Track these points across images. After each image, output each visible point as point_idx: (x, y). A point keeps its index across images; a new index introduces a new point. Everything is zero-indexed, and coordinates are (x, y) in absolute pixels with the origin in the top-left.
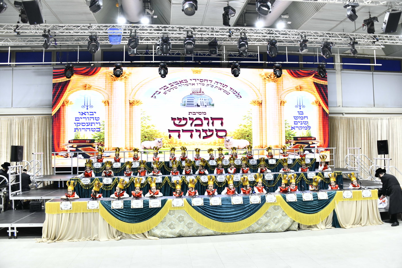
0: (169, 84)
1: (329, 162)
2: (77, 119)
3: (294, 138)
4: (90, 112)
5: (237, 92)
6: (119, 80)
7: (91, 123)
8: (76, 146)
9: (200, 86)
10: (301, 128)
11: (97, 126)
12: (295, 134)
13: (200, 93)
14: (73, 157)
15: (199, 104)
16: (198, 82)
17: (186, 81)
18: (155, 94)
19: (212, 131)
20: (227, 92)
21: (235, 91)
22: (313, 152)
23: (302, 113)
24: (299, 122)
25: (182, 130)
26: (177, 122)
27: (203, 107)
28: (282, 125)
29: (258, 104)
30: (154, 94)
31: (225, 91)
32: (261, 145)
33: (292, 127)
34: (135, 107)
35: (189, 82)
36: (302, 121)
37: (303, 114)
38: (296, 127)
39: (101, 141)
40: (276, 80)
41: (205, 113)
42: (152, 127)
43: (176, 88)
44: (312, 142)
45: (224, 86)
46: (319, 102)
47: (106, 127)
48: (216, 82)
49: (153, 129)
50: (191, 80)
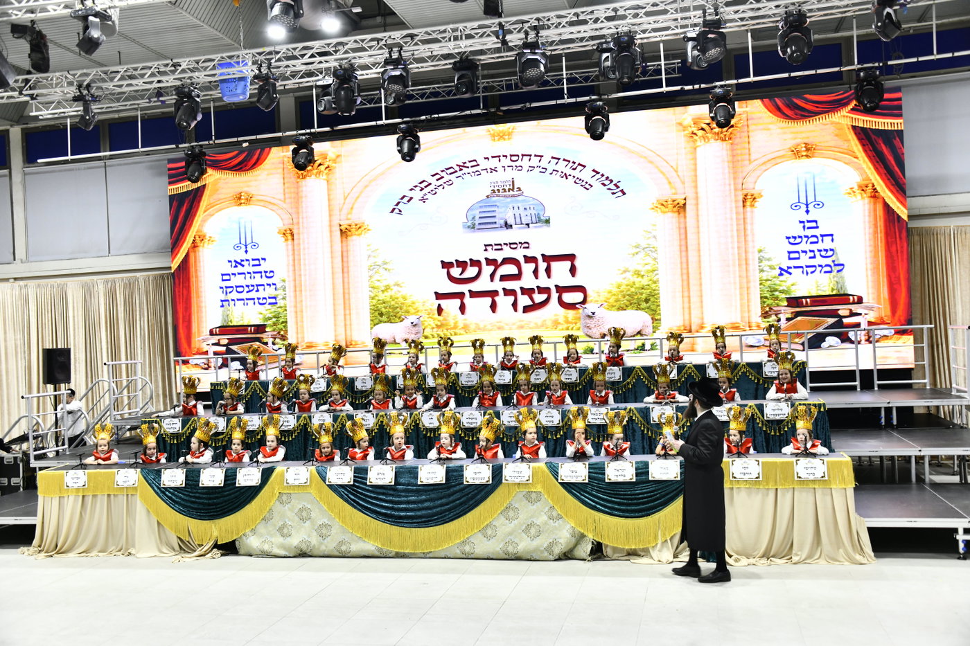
0: (433, 176)
1: (912, 369)
3: (788, 299)
4: (253, 260)
5: (611, 181)
6: (313, 177)
7: (257, 285)
8: (226, 342)
9: (511, 174)
10: (813, 269)
11: (270, 291)
12: (793, 288)
13: (511, 193)
14: (220, 368)
15: (511, 221)
16: (506, 162)
17: (474, 163)
18: (399, 203)
19: (546, 290)
20: (583, 183)
21: (607, 178)
22: (853, 339)
23: (814, 225)
24: (805, 252)
25: (470, 291)
26: (456, 272)
27: (520, 228)
28: (750, 262)
29: (675, 209)
30: (397, 205)
31: (577, 181)
32: (687, 323)
33: (780, 268)
34: (355, 241)
35: (484, 164)
36: (814, 247)
37: (817, 227)
38: (795, 267)
39: (281, 326)
40: (728, 133)
41: (526, 245)
42: (395, 288)
43: (451, 182)
44: (851, 310)
45: (574, 167)
46: (873, 186)
47: (290, 293)
48: (553, 158)
49: (399, 291)
50: (488, 158)
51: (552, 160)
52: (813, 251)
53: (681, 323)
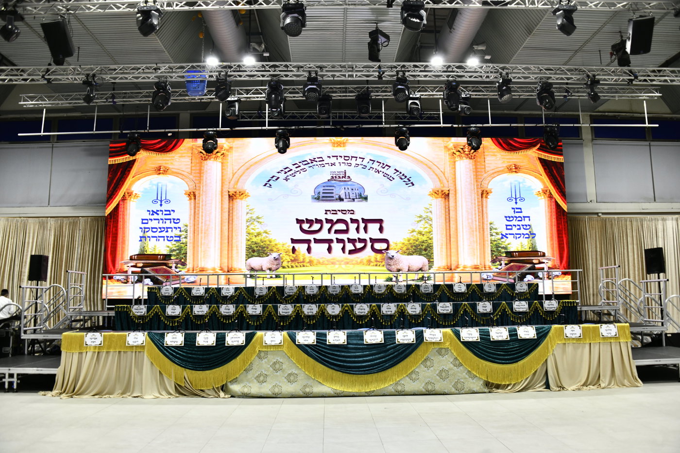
0: (294, 165)
1: (571, 294)
2: (144, 221)
3: (507, 253)
4: (165, 211)
5: (406, 177)
6: (212, 159)
7: (167, 228)
8: (141, 265)
9: (343, 168)
10: (519, 236)
11: (176, 232)
12: (509, 246)
13: (344, 179)
14: (136, 282)
15: (343, 196)
16: (341, 160)
17: (321, 159)
18: (270, 180)
19: (364, 241)
20: (389, 177)
21: (403, 175)
22: (541, 276)
23: (519, 210)
24: (515, 226)
25: (314, 239)
26: (306, 226)
27: (349, 201)
28: (485, 230)
29: (443, 196)
30: (268, 181)
31: (385, 175)
32: (449, 265)
33: (502, 234)
34: (238, 203)
35: (327, 160)
36: (520, 223)
37: (521, 212)
38: (510, 234)
39: (182, 256)
40: (473, 155)
41: (352, 212)
42: (264, 235)
43: (305, 170)
44: (539, 260)
45: (384, 166)
46: (550, 191)
47: (190, 234)
48: (370, 160)
49: (267, 237)
50: (329, 157)
51: (370, 161)
52: (519, 225)
53: (446, 264)
